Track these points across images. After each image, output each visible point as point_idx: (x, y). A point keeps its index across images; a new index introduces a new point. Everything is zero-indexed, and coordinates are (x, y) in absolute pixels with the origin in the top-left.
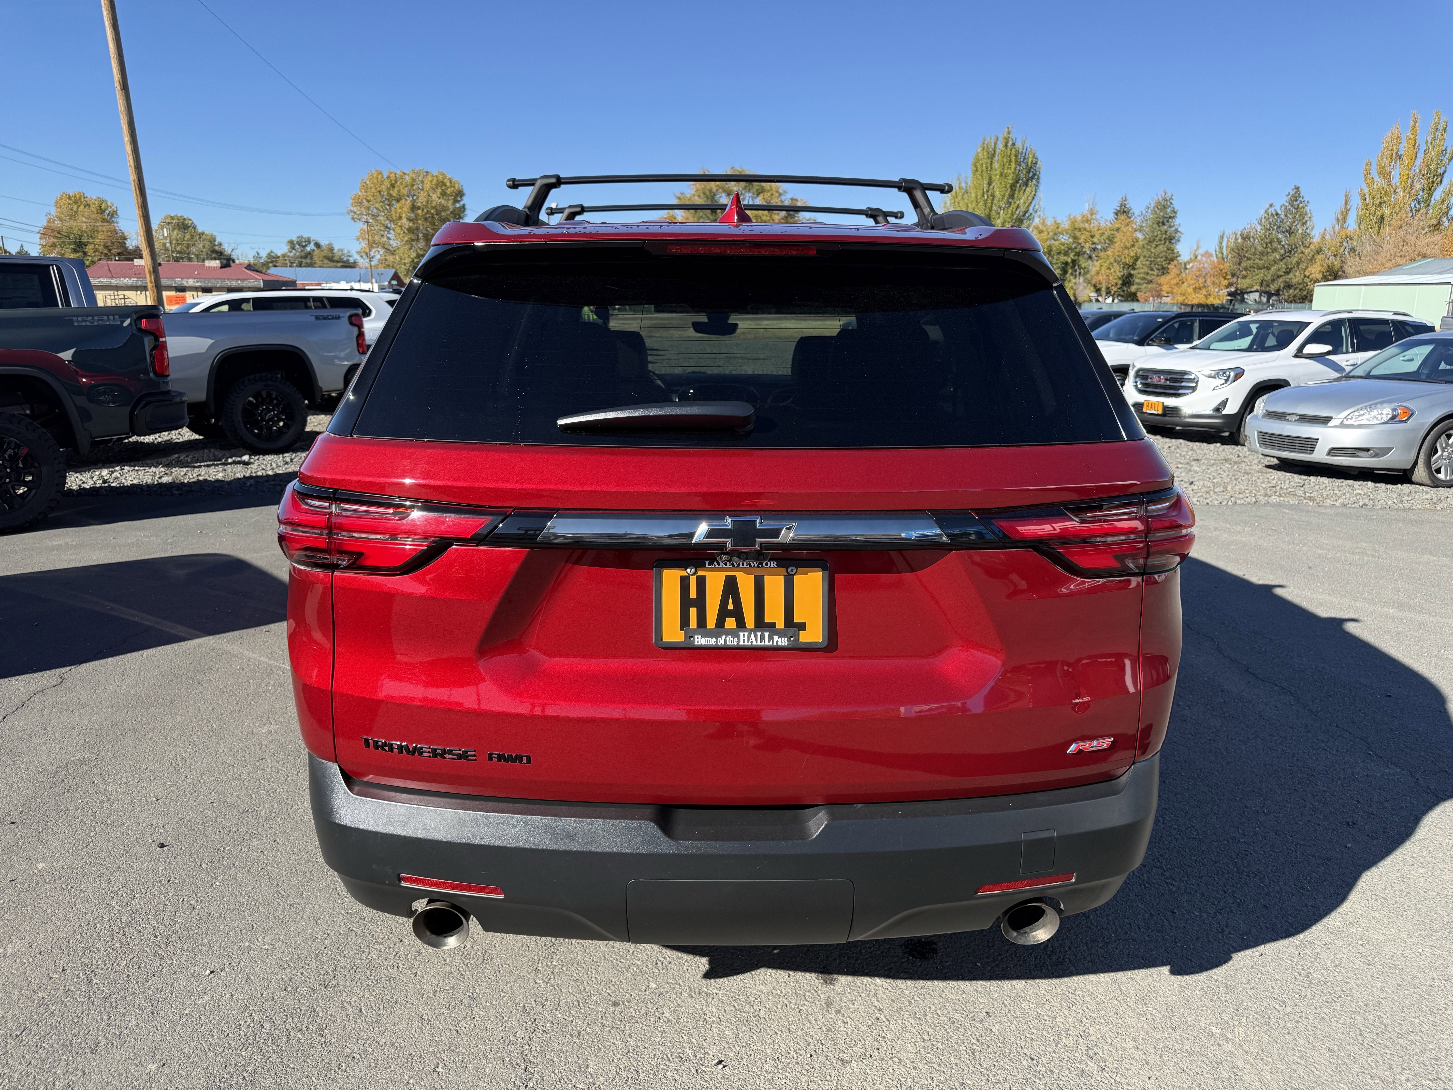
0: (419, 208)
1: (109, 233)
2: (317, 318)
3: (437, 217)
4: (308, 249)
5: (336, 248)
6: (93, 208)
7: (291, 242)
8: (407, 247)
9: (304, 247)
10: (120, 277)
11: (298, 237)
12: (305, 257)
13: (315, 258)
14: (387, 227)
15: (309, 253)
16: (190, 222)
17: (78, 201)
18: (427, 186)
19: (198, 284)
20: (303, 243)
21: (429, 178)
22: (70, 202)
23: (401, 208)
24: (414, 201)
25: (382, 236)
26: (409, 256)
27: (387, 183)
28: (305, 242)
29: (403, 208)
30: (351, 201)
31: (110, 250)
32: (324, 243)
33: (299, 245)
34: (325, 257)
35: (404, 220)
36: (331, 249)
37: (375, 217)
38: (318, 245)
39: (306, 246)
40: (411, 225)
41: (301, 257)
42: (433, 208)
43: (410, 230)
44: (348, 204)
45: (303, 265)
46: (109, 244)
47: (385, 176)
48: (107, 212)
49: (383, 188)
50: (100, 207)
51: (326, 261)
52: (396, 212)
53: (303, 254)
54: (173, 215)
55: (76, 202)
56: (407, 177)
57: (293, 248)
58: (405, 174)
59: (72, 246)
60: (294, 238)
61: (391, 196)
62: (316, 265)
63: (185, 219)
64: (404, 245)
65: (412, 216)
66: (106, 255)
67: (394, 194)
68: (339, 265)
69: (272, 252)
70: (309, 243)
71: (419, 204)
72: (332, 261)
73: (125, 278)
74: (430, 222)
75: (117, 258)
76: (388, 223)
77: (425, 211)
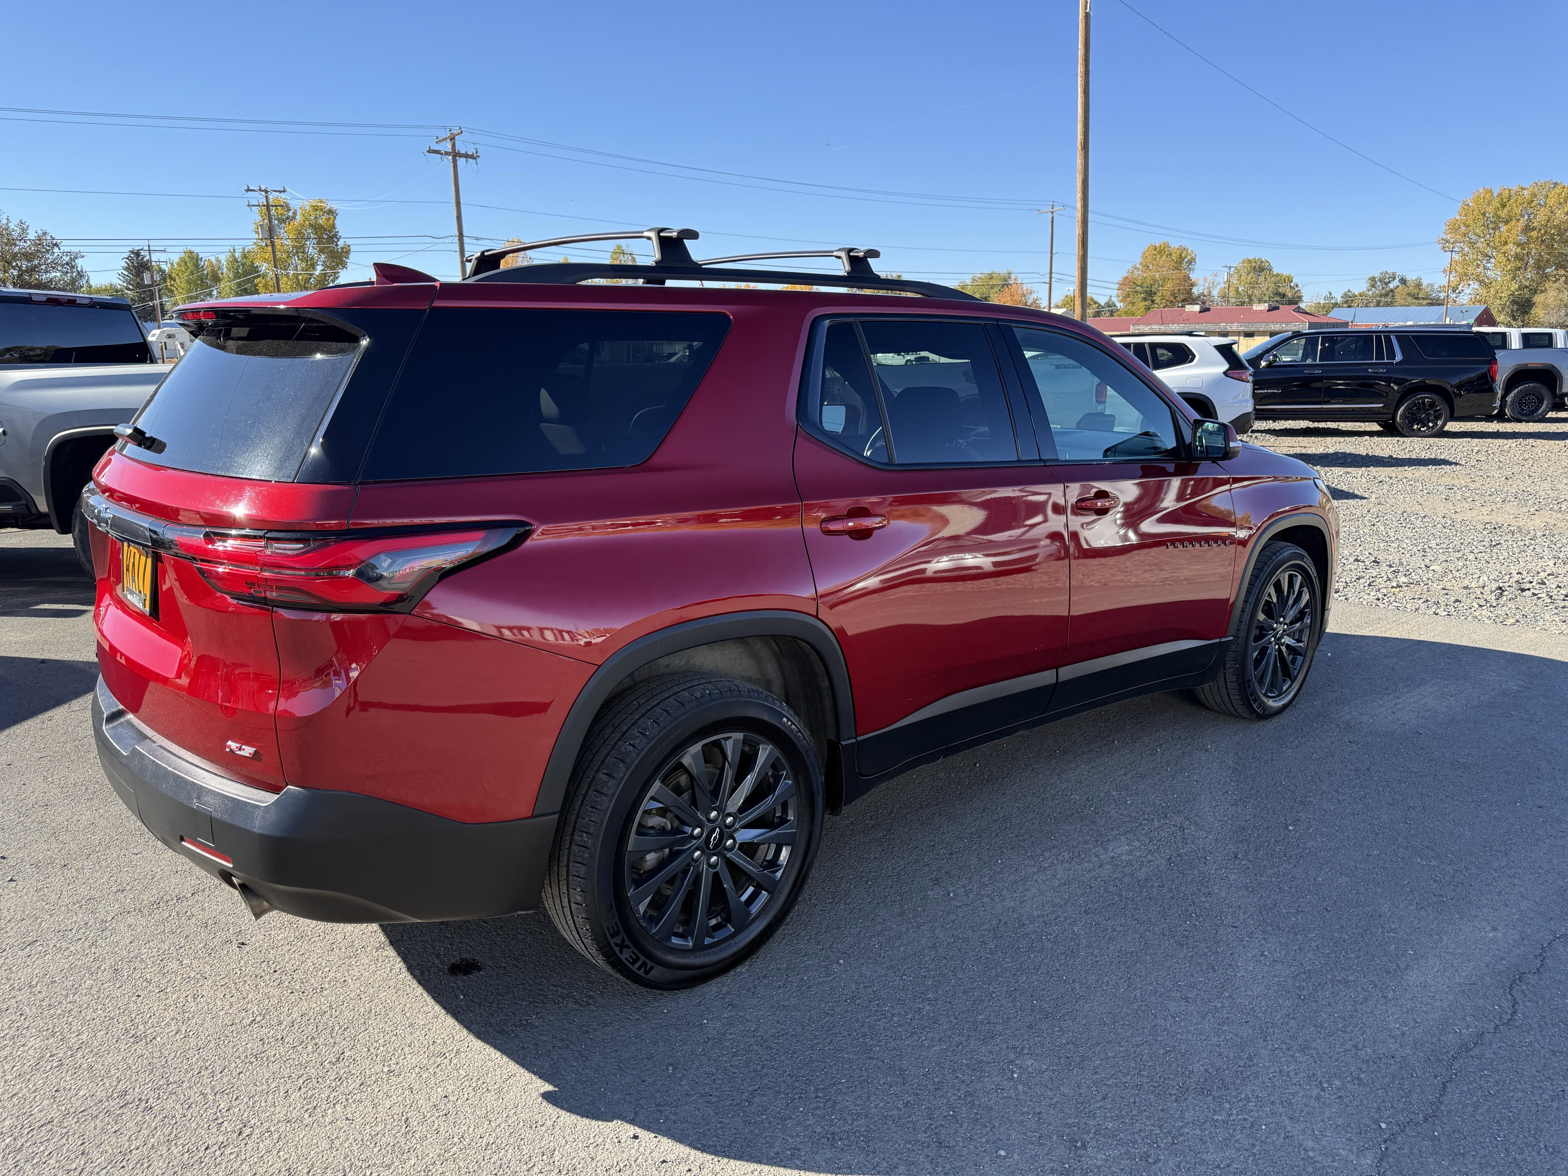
0: (1534, 229)
1: (1178, 281)
2: (1058, 367)
3: (1557, 238)
4: (1391, 286)
5: (1425, 283)
6: (1174, 257)
7: (1373, 279)
8: (1508, 277)
9: (1387, 284)
10: (1169, 324)
11: (1382, 274)
12: (1387, 295)
13: (1397, 296)
14: (1487, 255)
15: (1392, 291)
16: (1267, 264)
17: (1161, 251)
18: (1551, 201)
19: (1242, 329)
20: (1385, 280)
21: (1558, 190)
22: (1155, 252)
23: (1509, 231)
24: (1529, 220)
25: (1478, 266)
26: (1509, 289)
27: (1496, 204)
28: (1389, 278)
29: (1512, 232)
30: (1445, 227)
31: (1176, 297)
32: (1411, 277)
33: (1380, 282)
34: (1409, 294)
35: (1510, 246)
36: (1419, 285)
37: (1472, 244)
38: (1403, 281)
39: (1389, 282)
40: (1518, 250)
41: (1381, 296)
42: (1555, 227)
43: (1517, 257)
44: (1441, 231)
45: (1381, 304)
46: (1176, 291)
47: (1495, 195)
48: (1187, 259)
49: (1490, 209)
50: (1181, 255)
51: (1410, 299)
52: (1500, 237)
53: (1383, 292)
54: (1251, 258)
55: (1160, 252)
56: (1526, 192)
57: (1373, 286)
58: (1523, 189)
59: (1143, 295)
60: (1377, 275)
61: (1499, 217)
62: (1397, 304)
63: (1262, 262)
64: (1505, 275)
65: (1523, 239)
66: (1172, 301)
67: (1503, 215)
68: (1425, 302)
69: (1349, 291)
70: (1394, 278)
71: (1535, 224)
72: (1417, 298)
73: (1173, 324)
74: (1547, 247)
75: (1180, 305)
76: (1488, 250)
77: (1543, 232)
